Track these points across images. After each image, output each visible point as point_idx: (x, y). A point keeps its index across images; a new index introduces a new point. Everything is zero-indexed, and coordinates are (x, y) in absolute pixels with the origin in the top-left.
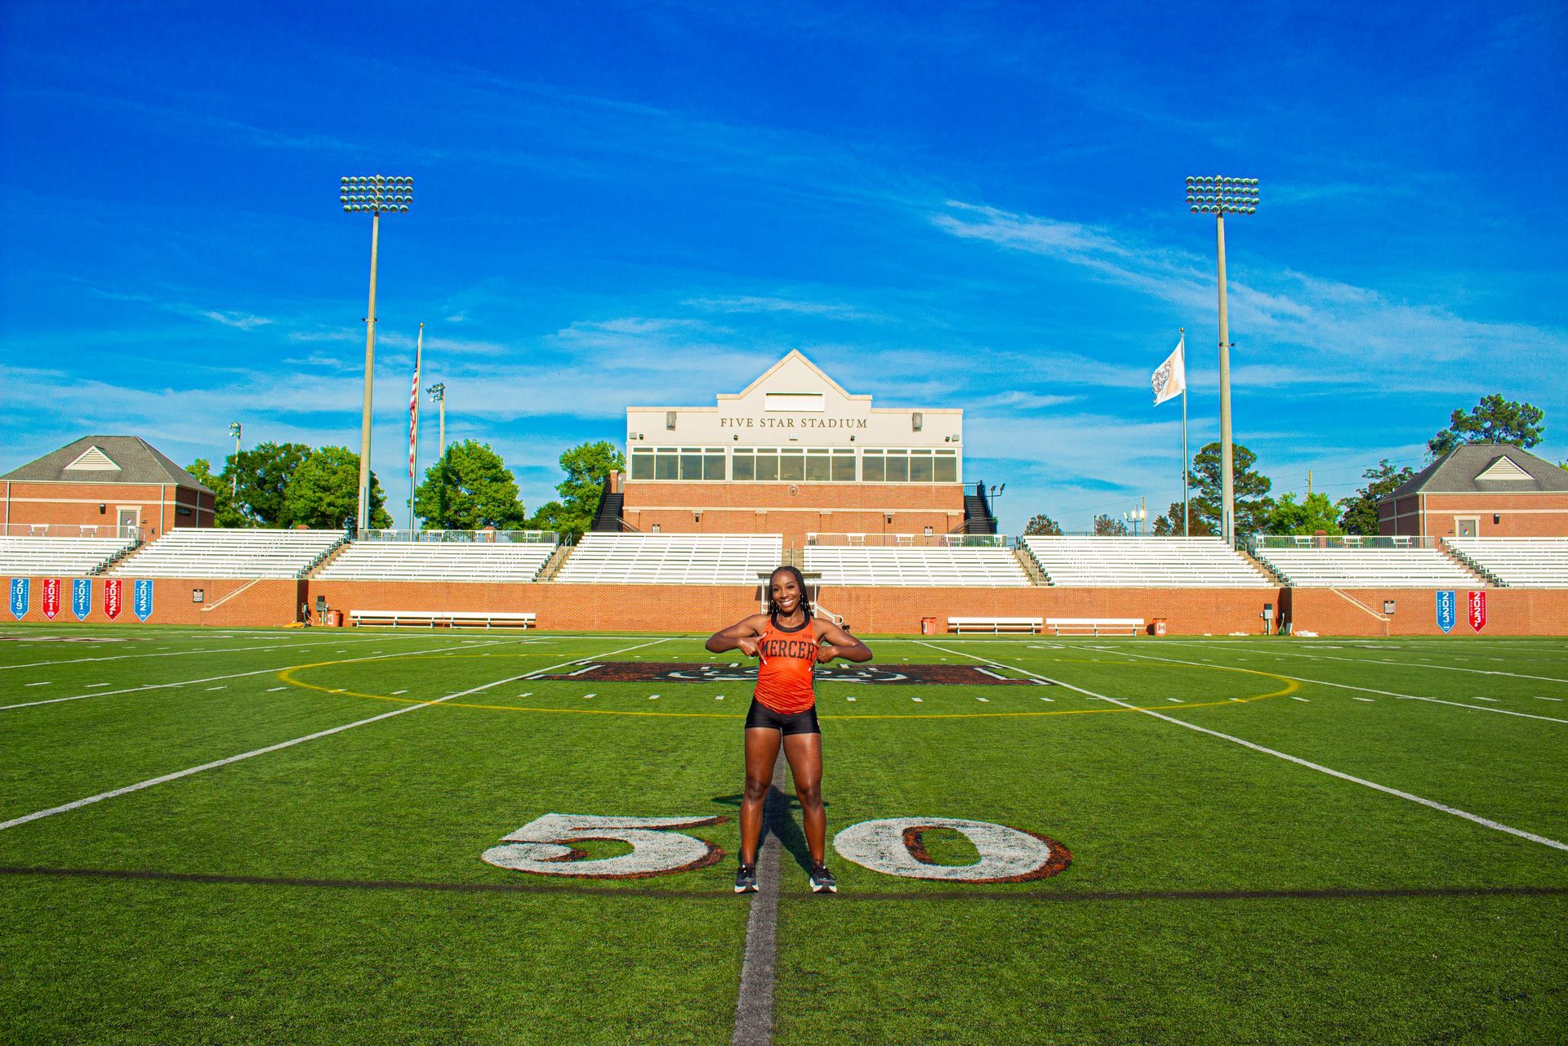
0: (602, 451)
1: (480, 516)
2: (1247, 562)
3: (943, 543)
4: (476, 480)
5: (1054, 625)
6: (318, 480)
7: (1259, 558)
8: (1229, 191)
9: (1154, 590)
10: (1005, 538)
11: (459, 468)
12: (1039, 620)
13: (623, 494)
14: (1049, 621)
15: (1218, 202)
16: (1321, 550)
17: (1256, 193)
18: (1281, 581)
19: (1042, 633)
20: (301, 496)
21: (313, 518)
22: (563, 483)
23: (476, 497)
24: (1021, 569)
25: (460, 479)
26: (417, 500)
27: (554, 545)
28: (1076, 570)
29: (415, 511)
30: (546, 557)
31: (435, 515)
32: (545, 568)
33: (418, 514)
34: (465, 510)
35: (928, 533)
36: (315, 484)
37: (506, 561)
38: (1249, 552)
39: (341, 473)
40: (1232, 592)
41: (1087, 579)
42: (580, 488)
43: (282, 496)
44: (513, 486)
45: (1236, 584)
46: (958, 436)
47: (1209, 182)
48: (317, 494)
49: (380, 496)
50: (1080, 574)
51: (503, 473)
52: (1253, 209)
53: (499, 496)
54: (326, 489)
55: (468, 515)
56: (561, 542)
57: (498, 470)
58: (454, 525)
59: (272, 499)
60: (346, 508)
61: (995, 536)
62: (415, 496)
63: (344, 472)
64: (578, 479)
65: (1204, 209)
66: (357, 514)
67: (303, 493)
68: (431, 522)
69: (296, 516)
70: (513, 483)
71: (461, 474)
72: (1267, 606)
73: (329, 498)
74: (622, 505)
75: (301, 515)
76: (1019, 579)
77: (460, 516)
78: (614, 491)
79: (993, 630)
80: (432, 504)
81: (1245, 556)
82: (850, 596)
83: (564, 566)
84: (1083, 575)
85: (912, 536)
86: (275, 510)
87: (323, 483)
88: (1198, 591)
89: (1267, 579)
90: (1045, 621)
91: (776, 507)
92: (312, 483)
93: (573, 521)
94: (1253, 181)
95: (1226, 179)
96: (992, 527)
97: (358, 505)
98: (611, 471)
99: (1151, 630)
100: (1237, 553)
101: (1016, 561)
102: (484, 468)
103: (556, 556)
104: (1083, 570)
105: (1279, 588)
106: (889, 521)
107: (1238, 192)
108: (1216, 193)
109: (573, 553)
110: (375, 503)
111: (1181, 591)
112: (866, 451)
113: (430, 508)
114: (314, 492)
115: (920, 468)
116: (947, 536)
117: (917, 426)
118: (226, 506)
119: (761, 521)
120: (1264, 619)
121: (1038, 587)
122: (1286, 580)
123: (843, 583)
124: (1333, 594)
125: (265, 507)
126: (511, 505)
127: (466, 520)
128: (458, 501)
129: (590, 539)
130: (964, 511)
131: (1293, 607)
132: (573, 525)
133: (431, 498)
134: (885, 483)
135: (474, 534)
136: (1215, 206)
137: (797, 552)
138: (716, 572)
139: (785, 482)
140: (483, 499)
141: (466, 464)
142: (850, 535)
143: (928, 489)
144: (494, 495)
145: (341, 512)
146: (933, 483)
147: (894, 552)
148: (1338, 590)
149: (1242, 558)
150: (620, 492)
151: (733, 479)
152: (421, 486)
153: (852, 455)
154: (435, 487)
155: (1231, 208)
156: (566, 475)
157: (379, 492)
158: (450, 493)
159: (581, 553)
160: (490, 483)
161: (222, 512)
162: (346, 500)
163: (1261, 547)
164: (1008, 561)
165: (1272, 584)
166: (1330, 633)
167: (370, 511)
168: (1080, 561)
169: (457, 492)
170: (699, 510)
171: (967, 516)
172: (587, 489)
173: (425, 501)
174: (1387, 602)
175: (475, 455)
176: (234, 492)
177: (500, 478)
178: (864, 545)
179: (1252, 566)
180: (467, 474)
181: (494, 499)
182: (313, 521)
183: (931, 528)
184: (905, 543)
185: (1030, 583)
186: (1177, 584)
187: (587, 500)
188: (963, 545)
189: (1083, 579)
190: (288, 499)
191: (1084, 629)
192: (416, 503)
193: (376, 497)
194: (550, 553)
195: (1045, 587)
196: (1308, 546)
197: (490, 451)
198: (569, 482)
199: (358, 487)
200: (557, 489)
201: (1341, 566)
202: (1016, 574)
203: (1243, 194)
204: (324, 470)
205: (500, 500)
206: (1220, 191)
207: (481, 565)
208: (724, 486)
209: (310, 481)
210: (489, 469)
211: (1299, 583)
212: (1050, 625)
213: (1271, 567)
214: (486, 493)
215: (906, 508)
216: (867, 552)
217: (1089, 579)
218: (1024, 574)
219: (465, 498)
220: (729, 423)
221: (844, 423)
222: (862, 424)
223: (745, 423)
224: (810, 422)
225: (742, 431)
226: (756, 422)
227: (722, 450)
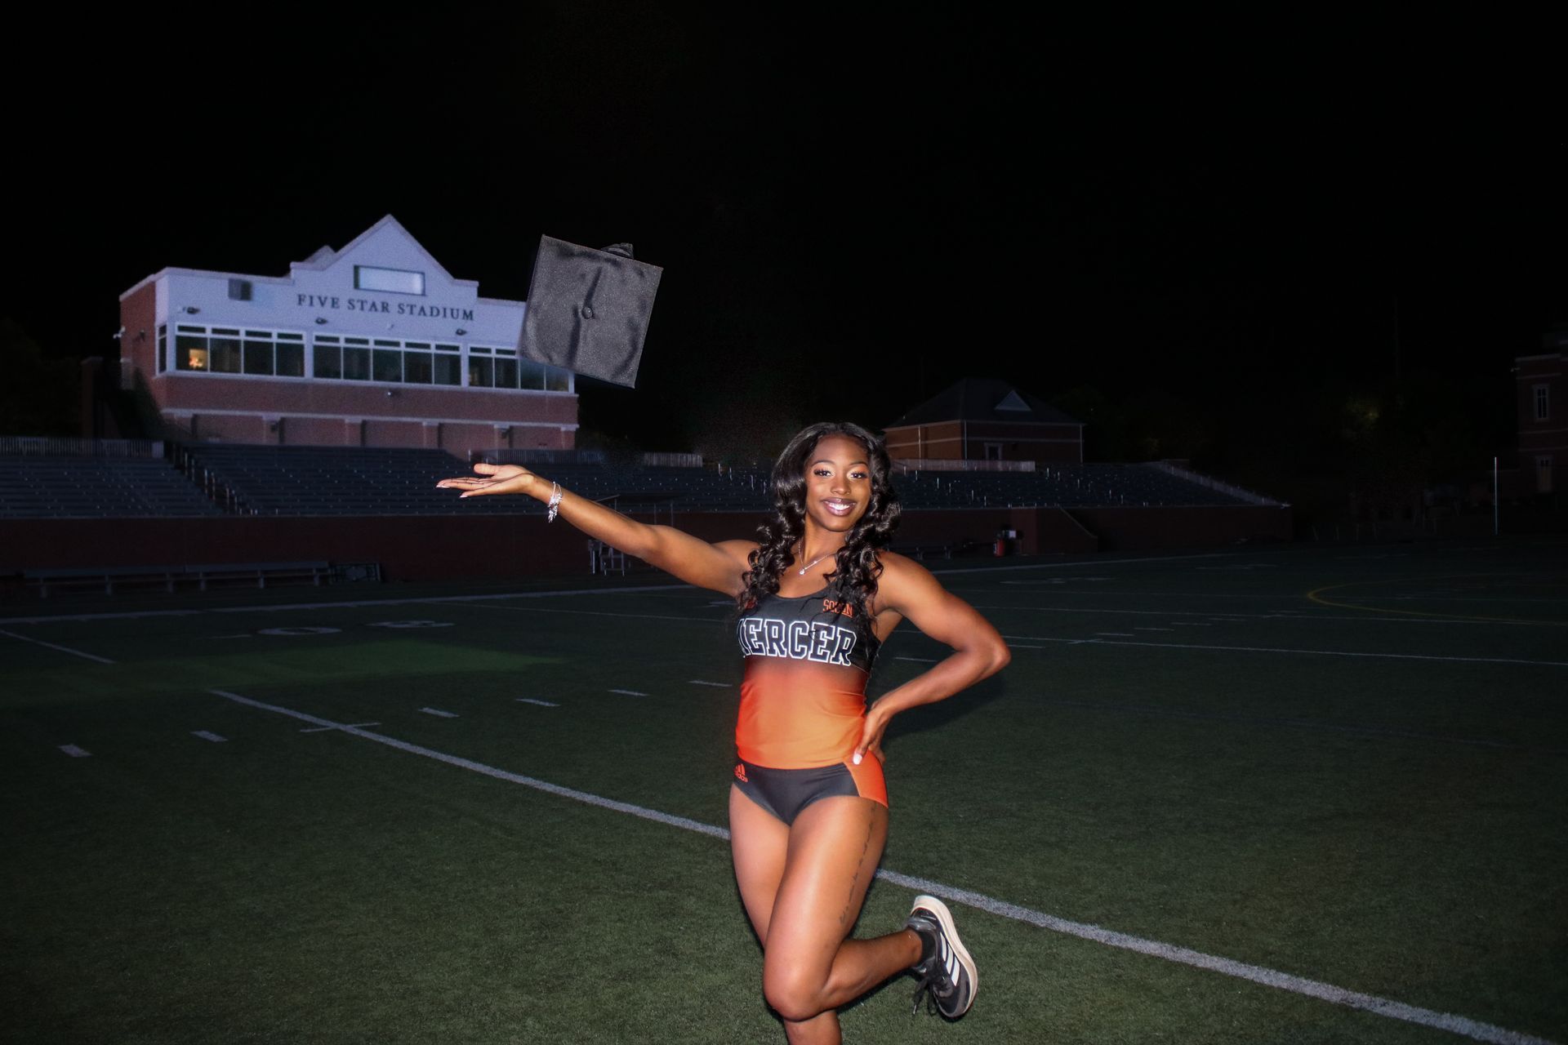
112: (473, 350)
130: (577, 426)
134: (493, 389)
139: (378, 383)
143: (541, 399)
146: (546, 392)
151: (313, 377)
153: (457, 353)
183: (545, 445)
208: (302, 385)
215: (519, 421)
220: (308, 300)
221: (448, 312)
222: (468, 315)
223: (329, 303)
224: (408, 308)
225: (326, 312)
226: (343, 303)
227: (299, 337)
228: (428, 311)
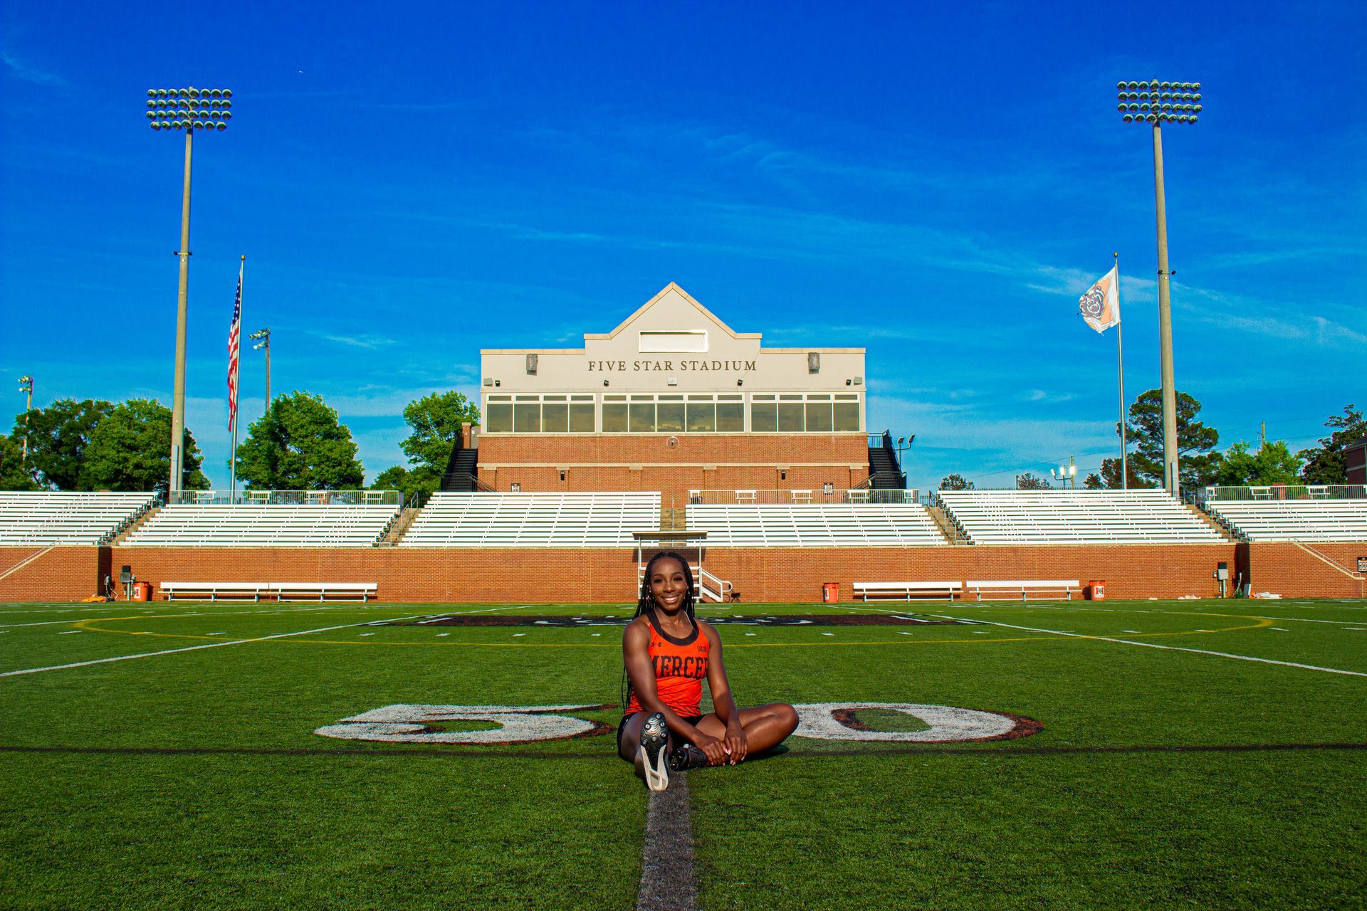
0: (451, 403)
1: (312, 478)
2: (1196, 516)
3: (845, 500)
4: (306, 436)
5: (975, 589)
6: (123, 438)
7: (1210, 512)
8: (1167, 96)
9: (1090, 549)
10: (916, 493)
11: (287, 423)
12: (958, 585)
13: (477, 450)
14: (970, 584)
15: (1155, 110)
16: (1282, 502)
17: (1198, 99)
18: (1236, 538)
19: (962, 599)
20: (103, 457)
21: (117, 482)
22: (408, 439)
23: (307, 455)
24: (936, 528)
25: (288, 435)
26: (239, 460)
27: (399, 506)
28: (999, 527)
29: (236, 473)
30: (389, 520)
31: (260, 477)
32: (388, 532)
33: (240, 477)
34: (296, 471)
35: (828, 489)
36: (119, 442)
37: (342, 524)
38: (1198, 506)
39: (149, 430)
40: (1181, 549)
41: (1011, 537)
42: (428, 444)
43: (81, 459)
44: (351, 444)
45: (1184, 541)
46: (861, 378)
47: (1143, 87)
48: (121, 454)
49: (196, 456)
50: (1003, 532)
51: (337, 429)
52: (1194, 117)
53: (333, 455)
54: (132, 448)
55: (299, 477)
56: (406, 504)
57: (332, 425)
58: (282, 486)
59: (68, 463)
60: (157, 470)
61: (905, 491)
62: (237, 456)
63: (154, 429)
64: (425, 435)
65: (1139, 117)
66: (169, 476)
67: (105, 452)
68: (256, 484)
69: (97, 479)
70: (350, 441)
71: (289, 430)
72: (1222, 565)
73: (135, 458)
74: (476, 461)
75: (104, 478)
76: (933, 538)
77: (289, 478)
78: (466, 446)
79: (905, 596)
80: (256, 465)
81: (1193, 510)
82: (740, 558)
83: (410, 529)
84: (1007, 532)
85: (809, 491)
86: (72, 476)
87: (129, 441)
88: (1140, 549)
89: (1220, 535)
90: (964, 585)
91: (654, 462)
92: (116, 441)
93: (419, 483)
94: (1194, 85)
95: (1163, 84)
96: (902, 483)
97: (170, 466)
98: (463, 424)
99: (1088, 593)
100: (1185, 507)
101: (929, 518)
102: (316, 423)
103: (401, 519)
104: (1007, 527)
105: (1235, 544)
106: (783, 477)
107: (1178, 98)
108: (1153, 99)
109: (420, 515)
110: (190, 464)
111: (1121, 549)
112: (755, 397)
113: (253, 469)
114: (119, 452)
115: (819, 416)
116: (850, 491)
117: (814, 368)
118: (14, 468)
119: (637, 478)
120: (1218, 580)
121: (957, 546)
122: (1242, 535)
123: (732, 545)
124: (1297, 550)
125: (60, 472)
126: (349, 465)
127: (297, 482)
128: (286, 460)
129: (439, 499)
130: (868, 464)
131: (1251, 566)
132: (419, 487)
133: (254, 458)
134: (777, 433)
135: (305, 495)
136: (1152, 115)
137: (678, 512)
138: (585, 534)
139: (663, 434)
140: (315, 459)
141: (295, 418)
142: (738, 492)
143: (827, 440)
144: (329, 454)
145: (150, 475)
146: (833, 433)
147: (791, 509)
148: (1303, 545)
149: (1191, 511)
150: (474, 446)
151: (603, 431)
152: (244, 445)
153: (739, 402)
154: (260, 445)
155: (1169, 117)
156: (411, 431)
157: (195, 451)
158: (278, 452)
159: (429, 515)
160: (323, 440)
161: (11, 476)
162: (156, 462)
163: (1212, 500)
164: (921, 518)
165: (1226, 540)
166: (1294, 594)
167: (184, 474)
168: (1003, 518)
169: (284, 450)
170: (565, 466)
171: (872, 470)
172: (435, 446)
173: (248, 462)
174: (1360, 559)
175: (305, 408)
176: (24, 455)
177: (336, 435)
178: (755, 503)
179: (1202, 521)
180: (296, 430)
181: (328, 458)
182: (118, 484)
183: (831, 484)
184: (802, 500)
185: (946, 543)
186: (1117, 542)
187: (436, 459)
188: (868, 502)
189: (1008, 537)
190: (88, 460)
191: (1009, 593)
192: (237, 464)
193: (191, 457)
194: (393, 515)
195: (964, 546)
196: (1266, 498)
197: (322, 403)
198: (415, 438)
199: (170, 447)
200: (402, 446)
201: (1306, 519)
202: (930, 533)
203: (1183, 100)
204: (129, 428)
205: (335, 459)
206: (1156, 97)
207: (314, 529)
208: (593, 439)
209: (113, 438)
210: (322, 424)
211: (1257, 539)
212: (971, 589)
213: (1224, 521)
214: (319, 452)
215: (802, 462)
216: (759, 511)
217: (1015, 537)
218: (939, 533)
219: (295, 457)
220: (598, 366)
221: (730, 365)
222: (751, 366)
223: (617, 366)
224: (690, 364)
225: (613, 375)
226: (630, 366)
227: (591, 398)
228: (710, 366)
